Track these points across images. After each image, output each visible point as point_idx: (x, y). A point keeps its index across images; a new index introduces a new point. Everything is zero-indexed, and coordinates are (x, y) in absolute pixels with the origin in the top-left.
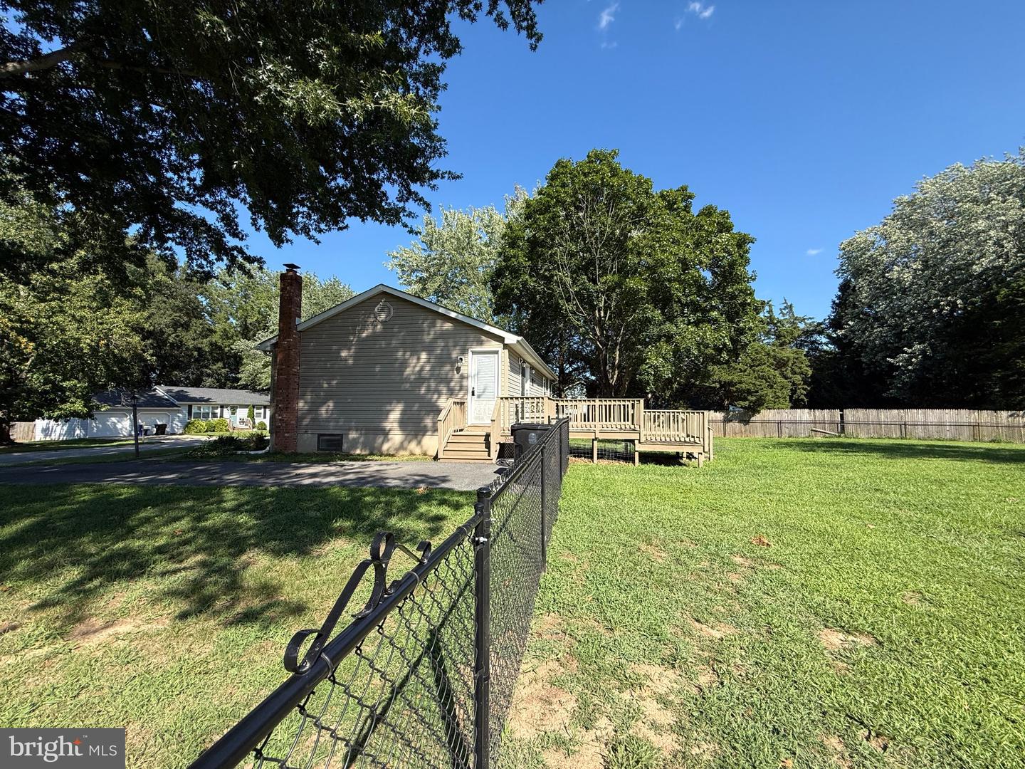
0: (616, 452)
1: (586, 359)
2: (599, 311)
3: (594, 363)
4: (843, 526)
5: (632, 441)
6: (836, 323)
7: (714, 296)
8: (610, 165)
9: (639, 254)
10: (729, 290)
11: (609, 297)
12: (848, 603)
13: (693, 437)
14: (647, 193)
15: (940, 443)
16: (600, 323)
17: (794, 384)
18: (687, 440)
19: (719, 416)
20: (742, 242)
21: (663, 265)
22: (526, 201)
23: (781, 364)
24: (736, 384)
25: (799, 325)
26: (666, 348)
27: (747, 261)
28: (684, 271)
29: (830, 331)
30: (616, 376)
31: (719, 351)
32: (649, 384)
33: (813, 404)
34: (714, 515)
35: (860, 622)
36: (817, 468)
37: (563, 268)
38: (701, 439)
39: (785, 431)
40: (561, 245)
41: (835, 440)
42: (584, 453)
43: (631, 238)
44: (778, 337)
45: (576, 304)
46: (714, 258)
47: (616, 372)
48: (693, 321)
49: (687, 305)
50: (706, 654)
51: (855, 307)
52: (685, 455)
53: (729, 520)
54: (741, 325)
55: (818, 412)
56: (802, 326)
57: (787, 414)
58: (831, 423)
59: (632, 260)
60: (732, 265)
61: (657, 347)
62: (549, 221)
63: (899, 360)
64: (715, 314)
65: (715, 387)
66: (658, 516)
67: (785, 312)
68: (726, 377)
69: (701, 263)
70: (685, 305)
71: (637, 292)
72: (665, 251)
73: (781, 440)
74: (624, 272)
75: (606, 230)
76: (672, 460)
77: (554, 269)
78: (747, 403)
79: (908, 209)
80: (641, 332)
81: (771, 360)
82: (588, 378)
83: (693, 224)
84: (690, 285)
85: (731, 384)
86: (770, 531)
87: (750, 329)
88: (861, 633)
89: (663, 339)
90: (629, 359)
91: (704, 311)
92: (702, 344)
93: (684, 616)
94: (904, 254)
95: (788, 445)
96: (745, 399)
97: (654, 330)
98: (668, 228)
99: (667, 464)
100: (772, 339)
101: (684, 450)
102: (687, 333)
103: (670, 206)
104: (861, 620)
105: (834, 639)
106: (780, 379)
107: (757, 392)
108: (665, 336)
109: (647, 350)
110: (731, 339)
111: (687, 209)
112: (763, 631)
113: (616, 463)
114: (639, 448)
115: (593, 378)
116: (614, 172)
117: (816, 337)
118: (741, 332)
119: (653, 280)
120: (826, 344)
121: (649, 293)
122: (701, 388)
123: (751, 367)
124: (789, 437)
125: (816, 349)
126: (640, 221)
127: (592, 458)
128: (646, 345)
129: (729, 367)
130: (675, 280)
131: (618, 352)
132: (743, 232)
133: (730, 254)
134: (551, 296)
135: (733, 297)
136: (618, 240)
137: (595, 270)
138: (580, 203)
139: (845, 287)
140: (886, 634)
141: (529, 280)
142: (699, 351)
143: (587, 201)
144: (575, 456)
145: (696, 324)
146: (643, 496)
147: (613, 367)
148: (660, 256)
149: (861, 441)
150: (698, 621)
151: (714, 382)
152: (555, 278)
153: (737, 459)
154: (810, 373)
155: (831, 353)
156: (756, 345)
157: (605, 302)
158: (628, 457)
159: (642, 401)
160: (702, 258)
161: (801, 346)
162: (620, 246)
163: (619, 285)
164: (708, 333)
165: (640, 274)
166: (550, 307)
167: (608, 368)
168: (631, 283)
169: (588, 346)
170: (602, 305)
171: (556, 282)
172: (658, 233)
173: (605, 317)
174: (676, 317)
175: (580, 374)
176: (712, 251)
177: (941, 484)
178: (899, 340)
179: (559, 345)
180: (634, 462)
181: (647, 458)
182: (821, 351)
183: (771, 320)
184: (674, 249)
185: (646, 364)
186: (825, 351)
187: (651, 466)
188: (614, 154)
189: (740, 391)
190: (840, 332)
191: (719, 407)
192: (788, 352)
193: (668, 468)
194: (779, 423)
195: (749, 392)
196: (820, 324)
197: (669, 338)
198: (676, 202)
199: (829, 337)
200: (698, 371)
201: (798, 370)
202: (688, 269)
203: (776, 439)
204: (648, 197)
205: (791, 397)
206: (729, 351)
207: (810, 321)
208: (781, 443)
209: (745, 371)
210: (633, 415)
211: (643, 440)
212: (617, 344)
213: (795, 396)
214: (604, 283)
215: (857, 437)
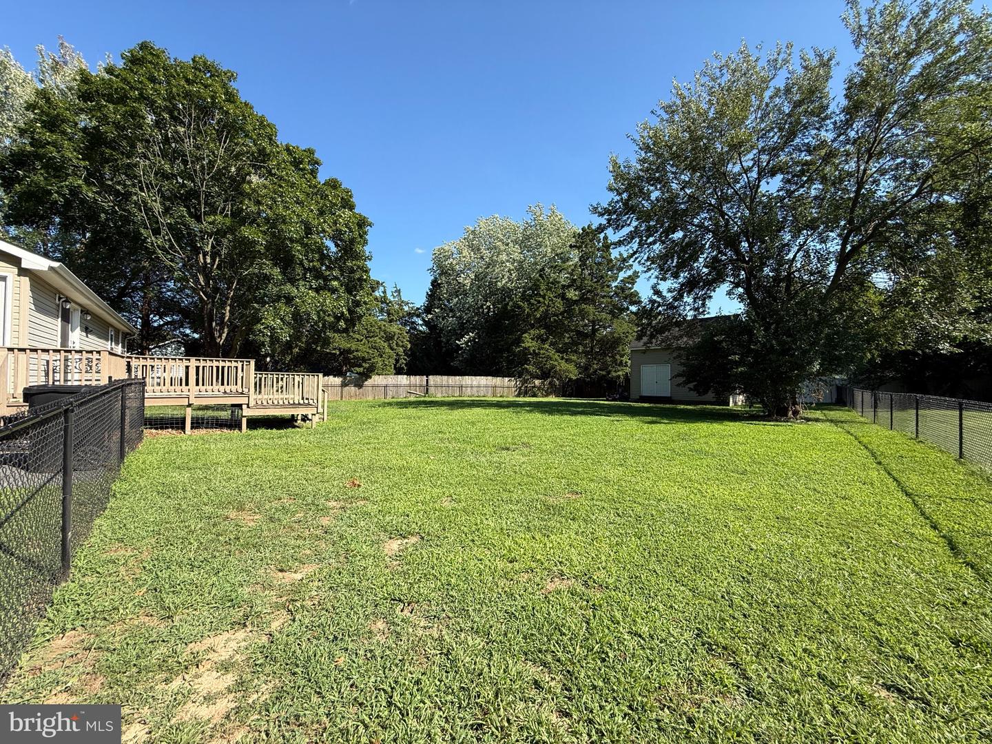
0: (217, 419)
1: (185, 313)
2: (205, 255)
3: (195, 317)
4: (414, 460)
5: (240, 406)
6: (428, 310)
7: (335, 267)
8: (224, 86)
9: (258, 203)
10: (349, 264)
11: (218, 242)
12: (408, 516)
13: (307, 399)
14: (271, 139)
15: (478, 399)
16: (205, 270)
17: (397, 355)
18: (301, 402)
19: (337, 380)
20: (362, 223)
21: (284, 222)
22: (82, 72)
23: (389, 338)
24: (353, 352)
25: (404, 307)
26: (284, 309)
27: (366, 242)
28: (307, 234)
29: (424, 316)
30: (225, 335)
31: (338, 319)
32: (264, 346)
33: (411, 372)
34: (317, 470)
35: (413, 527)
36: (406, 420)
37: (148, 188)
38: (315, 401)
39: (390, 393)
40: (146, 157)
41: (422, 399)
42: (172, 424)
43: (250, 182)
44: (389, 314)
45: (170, 240)
46: (337, 230)
47: (226, 330)
48: (314, 286)
49: (310, 270)
50: (284, 599)
51: (440, 299)
52: (299, 418)
53: (329, 471)
54: (358, 298)
55: (412, 378)
56: (406, 308)
57: (392, 380)
58: (421, 386)
59: (249, 206)
60: (352, 241)
61: (275, 308)
62: (123, 116)
63: (461, 342)
64: (335, 283)
65: (335, 354)
66: (256, 480)
67: (395, 295)
68: (345, 345)
69: (324, 231)
70: (308, 270)
71: (254, 243)
72: (288, 208)
73: (386, 401)
74: (240, 218)
75: (216, 161)
76: (286, 423)
77: (134, 185)
78: (362, 369)
79: (471, 236)
80: (258, 289)
81: (382, 334)
82: (187, 335)
83: (318, 191)
84: (312, 251)
85: (349, 351)
86: (363, 474)
87: (365, 303)
88: (412, 535)
89: (283, 300)
90: (241, 317)
91: (326, 279)
92: (321, 311)
93: (268, 571)
94: (468, 267)
95: (390, 404)
96: (360, 366)
97: (273, 289)
98: (293, 185)
99: (279, 428)
100: (385, 316)
101: (299, 412)
102: (307, 297)
103: (296, 163)
104: (414, 526)
105: (394, 546)
106: (388, 350)
107: (370, 360)
108: (285, 297)
109: (264, 309)
110: (349, 310)
111: (313, 173)
112: (342, 559)
113: (218, 432)
114: (247, 412)
115: (196, 336)
116: (231, 97)
117: (415, 319)
118: (357, 304)
119: (273, 235)
120: (421, 325)
121: (267, 248)
122: (321, 353)
123: (366, 338)
124: (393, 398)
125: (415, 329)
126: (261, 167)
127: (183, 428)
128: (264, 303)
129: (348, 336)
130: (297, 241)
131: (228, 308)
132: (363, 214)
133: (351, 231)
134: (126, 220)
135: (352, 271)
136: (232, 179)
137: (199, 204)
138: (179, 114)
139: (435, 284)
140: (427, 531)
141: (85, 188)
142: (319, 316)
143: (190, 115)
144: (157, 429)
145: (317, 290)
146: (243, 463)
147: (222, 324)
148: (281, 210)
149: (437, 399)
150: (281, 571)
151: (334, 349)
152: (135, 198)
153: (348, 417)
154: (409, 346)
155: (424, 333)
156: (371, 319)
157: (213, 247)
158: (234, 424)
159: (253, 362)
160: (326, 226)
161: (405, 325)
162: (236, 187)
163: (232, 230)
164: (328, 300)
165: (258, 225)
166: (127, 235)
167: (214, 324)
168: (247, 232)
169: (188, 296)
170: (208, 249)
171: (136, 203)
172: (281, 187)
173: (213, 265)
174: (298, 280)
175: (175, 329)
176: (335, 223)
177: (473, 423)
178: (462, 329)
179: (141, 289)
180: (240, 429)
181: (254, 423)
182: (417, 330)
183: (384, 300)
184: (298, 209)
185: (262, 324)
186: (420, 331)
187: (260, 432)
188: (232, 77)
189: (357, 358)
190: (430, 316)
191: (337, 372)
192: (395, 328)
193: (279, 431)
194: (386, 387)
195: (364, 360)
196: (418, 309)
197: (289, 300)
198: (304, 162)
199: (423, 320)
200: (318, 336)
201: (401, 344)
202: (311, 234)
203: (383, 400)
204: (271, 144)
205: (395, 365)
206: (346, 321)
207: (411, 306)
208: (385, 403)
209: (361, 341)
210: (242, 377)
211: (252, 404)
212: (227, 299)
213: (398, 365)
214: (212, 223)
215: (435, 397)
